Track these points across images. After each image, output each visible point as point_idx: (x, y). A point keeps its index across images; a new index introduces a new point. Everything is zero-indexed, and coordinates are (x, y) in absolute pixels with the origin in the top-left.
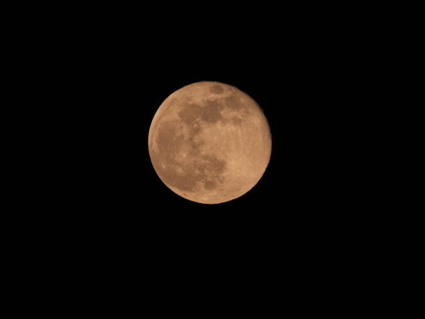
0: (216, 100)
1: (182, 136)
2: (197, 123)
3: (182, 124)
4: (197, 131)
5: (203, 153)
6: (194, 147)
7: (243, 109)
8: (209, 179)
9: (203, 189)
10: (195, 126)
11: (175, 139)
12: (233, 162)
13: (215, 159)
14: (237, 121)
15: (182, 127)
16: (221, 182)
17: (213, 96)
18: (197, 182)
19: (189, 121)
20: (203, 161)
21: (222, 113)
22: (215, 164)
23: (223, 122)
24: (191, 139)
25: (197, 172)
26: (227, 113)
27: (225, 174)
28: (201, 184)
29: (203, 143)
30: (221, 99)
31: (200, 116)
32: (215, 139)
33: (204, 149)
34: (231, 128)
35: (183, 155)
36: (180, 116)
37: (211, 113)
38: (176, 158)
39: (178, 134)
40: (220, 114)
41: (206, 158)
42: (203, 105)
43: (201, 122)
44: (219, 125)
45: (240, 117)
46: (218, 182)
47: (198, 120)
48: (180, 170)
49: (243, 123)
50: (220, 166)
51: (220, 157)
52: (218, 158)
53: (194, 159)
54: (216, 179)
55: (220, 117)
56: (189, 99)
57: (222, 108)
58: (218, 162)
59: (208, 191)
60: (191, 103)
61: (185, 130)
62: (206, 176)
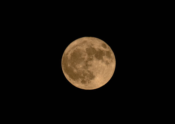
0: (103, 51)
1: (84, 59)
2: (92, 57)
3: (86, 54)
4: (91, 60)
5: (89, 69)
6: (87, 65)
7: (111, 59)
8: (85, 80)
9: (80, 82)
10: (91, 57)
11: (80, 58)
12: (98, 78)
13: (92, 74)
14: (107, 63)
15: (85, 55)
16: (89, 83)
17: (102, 48)
18: (79, 78)
19: (89, 54)
20: (87, 72)
21: (103, 57)
22: (91, 75)
23: (102, 61)
24: (87, 62)
25: (82, 75)
26: (105, 58)
27: (92, 81)
28: (80, 80)
29: (91, 65)
30: (105, 51)
31: (95, 54)
32: (96, 66)
33: (90, 68)
34: (104, 65)
35: (80, 66)
36: (86, 50)
37: (99, 55)
38: (76, 66)
39: (83, 57)
40: (102, 57)
41: (89, 71)
42: (97, 50)
43: (94, 57)
44: (100, 62)
45: (109, 62)
46: (88, 82)
47: (93, 55)
48: (75, 71)
49: (109, 65)
50: (92, 77)
51: (94, 74)
52: (93, 74)
53: (84, 70)
54: (88, 81)
55: (102, 59)
56: (92, 45)
57: (104, 55)
58: (93, 75)
59: (81, 83)
60: (93, 47)
61: (86, 57)
62: (85, 78)
